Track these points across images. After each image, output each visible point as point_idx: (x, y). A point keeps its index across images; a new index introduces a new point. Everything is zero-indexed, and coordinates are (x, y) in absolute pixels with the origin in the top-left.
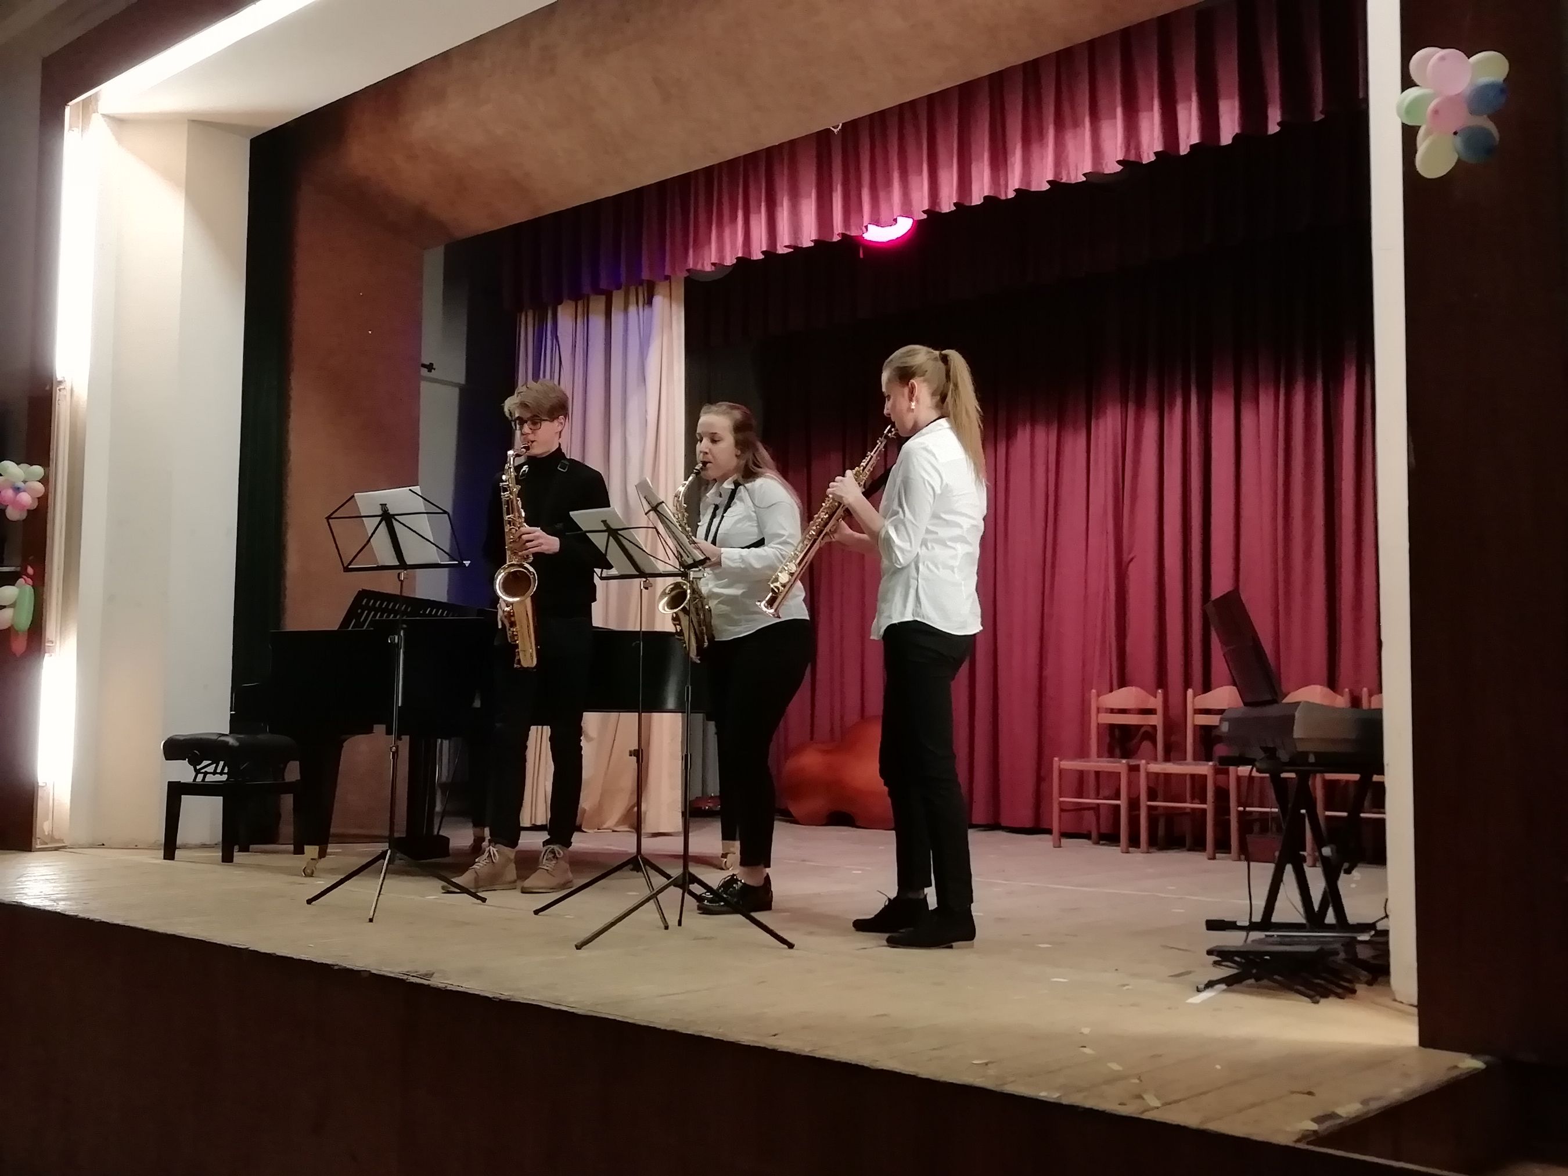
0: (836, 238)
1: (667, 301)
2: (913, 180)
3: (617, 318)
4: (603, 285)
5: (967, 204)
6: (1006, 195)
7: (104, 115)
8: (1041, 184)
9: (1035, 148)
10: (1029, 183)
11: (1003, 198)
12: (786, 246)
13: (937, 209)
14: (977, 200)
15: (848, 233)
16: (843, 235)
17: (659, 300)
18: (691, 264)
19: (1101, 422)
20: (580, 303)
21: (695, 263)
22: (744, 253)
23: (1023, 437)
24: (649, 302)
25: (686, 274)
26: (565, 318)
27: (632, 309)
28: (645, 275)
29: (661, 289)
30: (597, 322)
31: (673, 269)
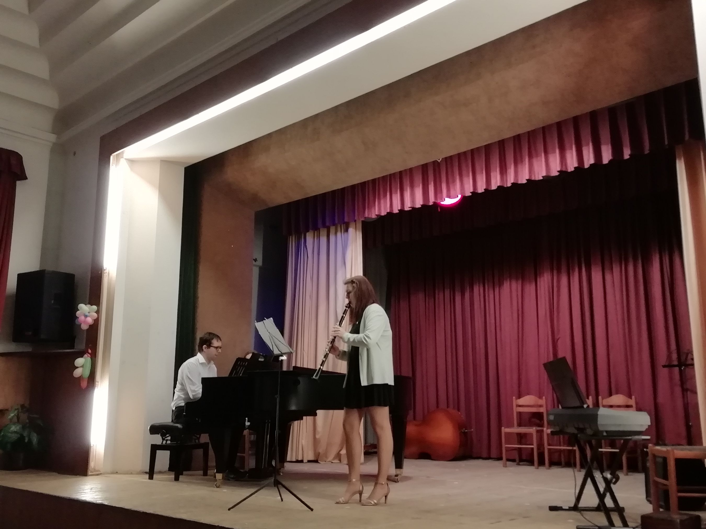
0: (431, 203)
1: (354, 230)
2: (465, 179)
3: (332, 238)
4: (327, 224)
5: (490, 189)
6: (507, 185)
7: (125, 159)
8: (523, 180)
9: (519, 166)
10: (518, 180)
11: (505, 186)
12: (409, 208)
13: (476, 191)
14: (494, 187)
15: (436, 201)
16: (434, 202)
17: (351, 230)
18: (366, 215)
19: (542, 279)
20: (316, 232)
21: (368, 215)
22: (390, 210)
23: (506, 285)
24: (347, 230)
25: (363, 219)
26: (310, 237)
27: (339, 234)
28: (346, 220)
29: (352, 225)
30: (323, 239)
31: (359, 217)
